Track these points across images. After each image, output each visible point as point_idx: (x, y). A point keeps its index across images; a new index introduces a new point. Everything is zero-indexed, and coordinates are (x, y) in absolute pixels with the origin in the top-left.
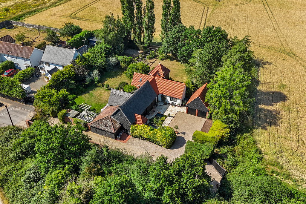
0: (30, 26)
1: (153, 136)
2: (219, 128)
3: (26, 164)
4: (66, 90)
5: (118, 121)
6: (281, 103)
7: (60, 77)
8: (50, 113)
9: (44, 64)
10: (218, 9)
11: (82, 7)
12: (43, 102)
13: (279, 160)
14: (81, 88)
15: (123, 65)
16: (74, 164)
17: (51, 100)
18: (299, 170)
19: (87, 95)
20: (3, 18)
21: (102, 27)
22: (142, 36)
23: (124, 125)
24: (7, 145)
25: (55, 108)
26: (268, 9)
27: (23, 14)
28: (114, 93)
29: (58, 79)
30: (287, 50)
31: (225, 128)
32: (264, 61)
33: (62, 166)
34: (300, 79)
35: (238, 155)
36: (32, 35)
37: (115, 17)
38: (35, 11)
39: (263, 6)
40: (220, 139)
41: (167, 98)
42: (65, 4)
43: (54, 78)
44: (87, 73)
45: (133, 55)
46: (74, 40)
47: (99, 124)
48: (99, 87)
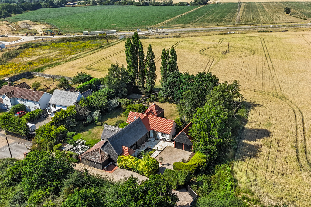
0: (47, 76)
1: (136, 166)
2: (198, 158)
3: (16, 189)
4: (64, 126)
5: (107, 153)
6: (264, 139)
7: (62, 116)
8: (48, 146)
9: (51, 106)
10: (222, 61)
11: (99, 60)
12: (42, 137)
13: (252, 188)
14: (81, 126)
15: (123, 106)
16: (56, 186)
17: (49, 135)
18: (269, 197)
19: (86, 132)
20: (26, 70)
21: (107, 74)
22: (145, 82)
23: (112, 157)
24: (2, 173)
25: (53, 142)
26: (269, 60)
27: (44, 66)
28: (107, 128)
29: (60, 117)
30: (279, 94)
31: (203, 158)
32: (255, 103)
33: (44, 187)
34: (286, 119)
35: (214, 183)
36: (48, 83)
37: (120, 66)
38: (56, 64)
39: (265, 58)
40: (196, 167)
41: (158, 133)
42: (84, 58)
43: (57, 116)
44: (88, 113)
45: (136, 99)
46: (83, 86)
47: (89, 156)
48: (98, 125)
